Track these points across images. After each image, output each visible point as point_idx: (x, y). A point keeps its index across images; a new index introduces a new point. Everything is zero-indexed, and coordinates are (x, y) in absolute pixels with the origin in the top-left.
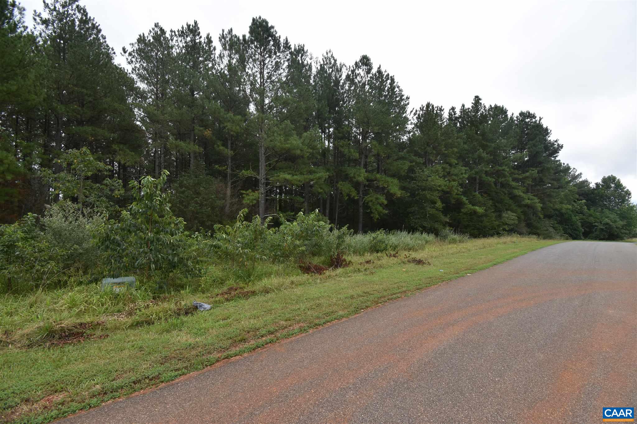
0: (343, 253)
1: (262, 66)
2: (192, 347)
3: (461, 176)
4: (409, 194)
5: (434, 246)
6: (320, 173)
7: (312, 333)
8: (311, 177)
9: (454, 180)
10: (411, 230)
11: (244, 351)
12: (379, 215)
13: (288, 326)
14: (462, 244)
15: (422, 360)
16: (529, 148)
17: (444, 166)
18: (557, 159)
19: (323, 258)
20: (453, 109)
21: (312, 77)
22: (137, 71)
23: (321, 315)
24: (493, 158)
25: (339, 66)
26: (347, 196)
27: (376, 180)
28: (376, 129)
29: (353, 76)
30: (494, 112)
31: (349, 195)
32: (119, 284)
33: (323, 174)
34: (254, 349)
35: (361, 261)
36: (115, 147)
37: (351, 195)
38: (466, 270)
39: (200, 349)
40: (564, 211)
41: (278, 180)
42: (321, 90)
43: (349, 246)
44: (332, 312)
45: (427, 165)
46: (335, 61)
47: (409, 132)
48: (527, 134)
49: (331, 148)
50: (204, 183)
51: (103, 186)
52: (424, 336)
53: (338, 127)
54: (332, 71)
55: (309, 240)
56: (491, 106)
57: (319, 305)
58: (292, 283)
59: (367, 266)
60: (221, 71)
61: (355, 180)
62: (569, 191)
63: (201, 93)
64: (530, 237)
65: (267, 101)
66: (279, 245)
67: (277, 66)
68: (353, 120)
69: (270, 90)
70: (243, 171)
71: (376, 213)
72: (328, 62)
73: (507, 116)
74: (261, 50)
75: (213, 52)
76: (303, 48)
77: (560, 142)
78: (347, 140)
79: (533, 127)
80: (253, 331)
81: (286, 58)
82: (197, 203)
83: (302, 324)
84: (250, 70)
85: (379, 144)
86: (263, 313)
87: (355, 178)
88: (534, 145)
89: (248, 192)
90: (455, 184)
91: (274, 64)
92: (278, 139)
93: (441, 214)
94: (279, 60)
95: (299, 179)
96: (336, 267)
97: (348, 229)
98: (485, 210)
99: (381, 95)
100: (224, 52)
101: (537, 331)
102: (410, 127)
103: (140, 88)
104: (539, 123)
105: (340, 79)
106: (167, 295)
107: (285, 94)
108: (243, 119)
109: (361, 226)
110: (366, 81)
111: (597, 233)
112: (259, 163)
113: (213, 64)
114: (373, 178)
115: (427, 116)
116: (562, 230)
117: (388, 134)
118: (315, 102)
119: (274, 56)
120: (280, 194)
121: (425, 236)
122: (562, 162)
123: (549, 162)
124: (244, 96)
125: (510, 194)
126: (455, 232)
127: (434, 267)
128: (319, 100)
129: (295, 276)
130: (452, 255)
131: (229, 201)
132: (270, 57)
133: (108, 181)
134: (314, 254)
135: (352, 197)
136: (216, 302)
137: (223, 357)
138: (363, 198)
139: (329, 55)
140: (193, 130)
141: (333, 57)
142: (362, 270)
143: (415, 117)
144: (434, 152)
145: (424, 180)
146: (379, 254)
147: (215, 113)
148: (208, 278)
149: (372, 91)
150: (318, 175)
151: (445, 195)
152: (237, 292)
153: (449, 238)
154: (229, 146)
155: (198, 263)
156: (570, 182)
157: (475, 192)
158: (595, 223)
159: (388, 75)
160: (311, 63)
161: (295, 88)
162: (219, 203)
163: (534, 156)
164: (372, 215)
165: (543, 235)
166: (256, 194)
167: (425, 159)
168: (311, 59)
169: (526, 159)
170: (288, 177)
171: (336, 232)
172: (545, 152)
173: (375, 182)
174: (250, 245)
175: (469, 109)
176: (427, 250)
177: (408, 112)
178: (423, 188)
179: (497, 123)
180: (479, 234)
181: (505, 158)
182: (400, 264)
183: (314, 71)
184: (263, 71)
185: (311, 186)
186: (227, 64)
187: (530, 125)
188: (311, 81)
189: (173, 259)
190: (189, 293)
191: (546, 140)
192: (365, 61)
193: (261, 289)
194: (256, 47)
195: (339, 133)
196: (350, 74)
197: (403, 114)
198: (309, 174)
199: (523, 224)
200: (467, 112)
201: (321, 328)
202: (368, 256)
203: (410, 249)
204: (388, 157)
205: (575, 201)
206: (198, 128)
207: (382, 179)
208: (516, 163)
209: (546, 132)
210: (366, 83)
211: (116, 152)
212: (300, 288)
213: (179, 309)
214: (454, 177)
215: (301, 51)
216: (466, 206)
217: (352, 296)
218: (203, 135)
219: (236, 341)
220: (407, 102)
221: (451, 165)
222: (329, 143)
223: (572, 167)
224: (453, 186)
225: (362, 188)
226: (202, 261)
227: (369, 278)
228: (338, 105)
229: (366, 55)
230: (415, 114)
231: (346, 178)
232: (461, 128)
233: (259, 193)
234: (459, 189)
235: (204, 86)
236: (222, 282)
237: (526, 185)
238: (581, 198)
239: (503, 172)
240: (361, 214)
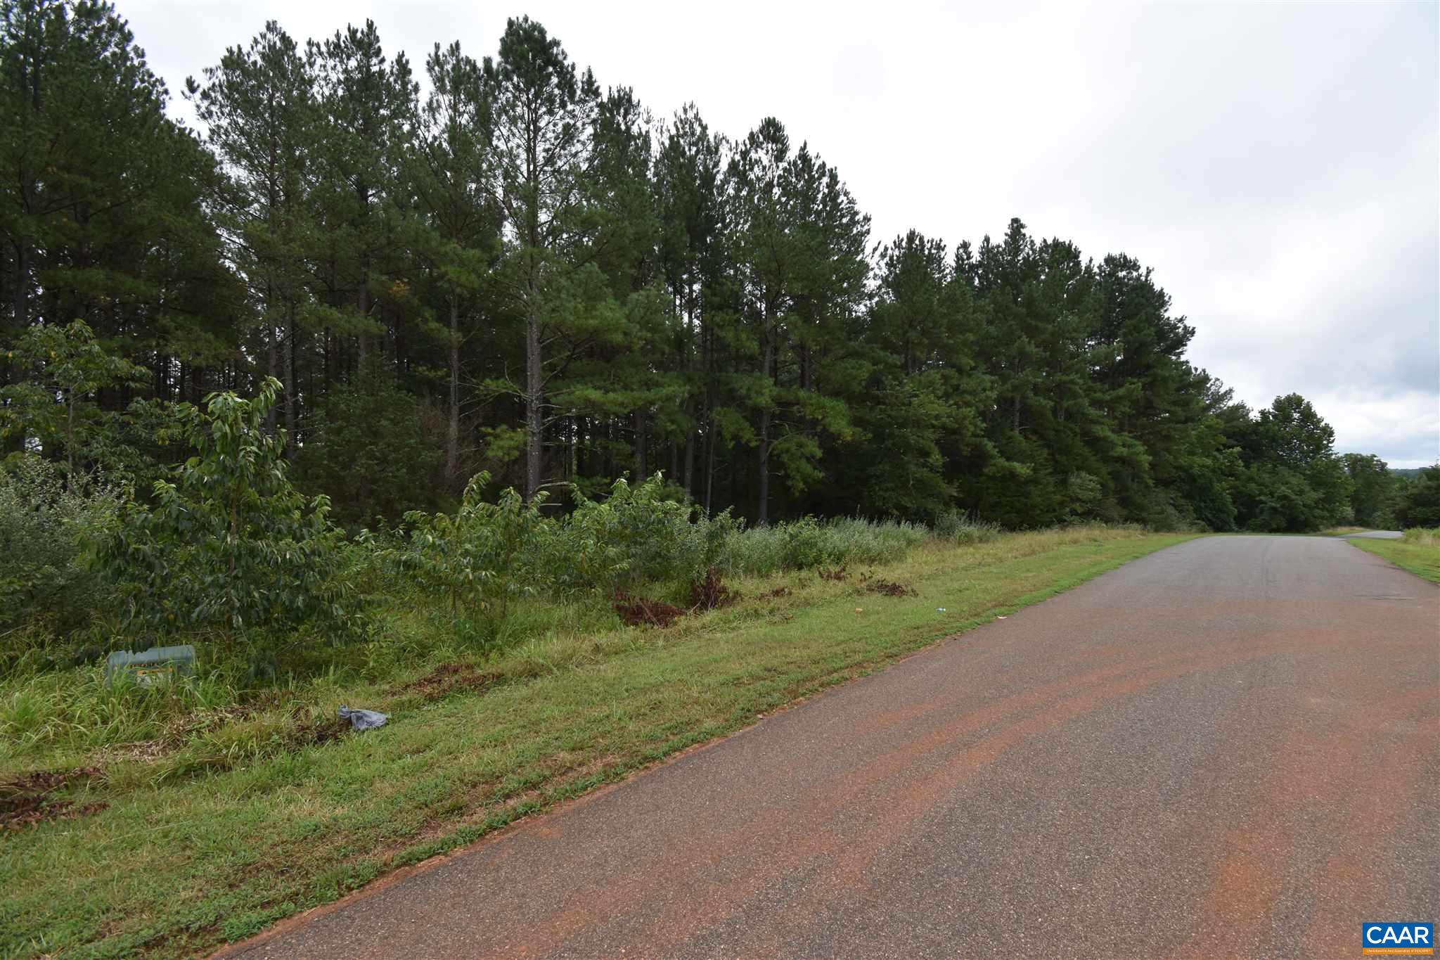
0: (720, 572)
1: (532, 135)
2: (321, 833)
3: (983, 396)
4: (870, 435)
5: (926, 552)
6: (669, 386)
7: (634, 782)
8: (651, 395)
9: (967, 404)
10: (876, 515)
11: (455, 842)
12: (805, 483)
13: (575, 765)
14: (985, 545)
15: (899, 843)
16: (1125, 335)
17: (948, 372)
18: (1183, 358)
19: (673, 586)
20: (965, 246)
21: (651, 164)
22: (224, 137)
23: (659, 732)
24: (1051, 356)
25: (712, 140)
26: (731, 440)
27: (798, 404)
28: (798, 288)
29: (744, 165)
30: (1052, 255)
31: (736, 437)
32: (151, 665)
33: (675, 389)
34: (480, 835)
35: (762, 590)
36: (165, 320)
37: (742, 437)
38: (995, 607)
39: (340, 841)
40: (1196, 470)
41: (572, 404)
42: (673, 194)
43: (736, 555)
44: (688, 724)
45: (910, 370)
46: (704, 128)
47: (871, 297)
48: (1120, 304)
49: (697, 330)
50: (390, 409)
51: (126, 418)
52: (903, 779)
53: (711, 282)
54: (697, 152)
55: (641, 544)
56: (1045, 241)
57: (656, 706)
58: (597, 649)
59: (775, 602)
60: (432, 143)
61: (750, 402)
62: (1207, 427)
63: (384, 195)
64: (1128, 528)
65: (543, 217)
66: (566, 559)
67: (568, 134)
68: (745, 265)
69: (552, 192)
70: (488, 381)
71: (798, 477)
72: (687, 130)
73: (1079, 263)
74: (528, 95)
75: (413, 96)
76: (630, 97)
77: (1189, 323)
78: (731, 311)
79: (1134, 288)
80: (487, 783)
81: (588, 116)
82: (373, 457)
83: (610, 759)
84: (503, 141)
85: (805, 322)
86: (518, 731)
87: (750, 399)
88: (1137, 329)
89: (498, 430)
90: (970, 412)
91: (560, 130)
92: (571, 305)
93: (940, 479)
94: (572, 122)
95: (620, 400)
96: (704, 606)
97: (732, 517)
98: (1034, 470)
99: (808, 211)
100: (440, 97)
101: (1159, 755)
102: (871, 284)
103: (230, 178)
104: (1146, 280)
105: (715, 171)
106: (276, 690)
107: (588, 200)
108: (486, 256)
109: (764, 508)
110: (774, 177)
111: (1266, 516)
112: (526, 362)
113: (412, 125)
114: (791, 398)
115: (909, 261)
116: (1192, 512)
117: (824, 298)
118: (658, 223)
119: (562, 112)
120: (580, 434)
121: (906, 529)
122: (1192, 365)
123: (1166, 364)
124: (489, 205)
125: (1085, 433)
126: (971, 519)
127: (925, 601)
128: (668, 218)
129: (603, 632)
130: (964, 572)
131: (453, 452)
132: (550, 112)
133: (139, 404)
134: (653, 577)
135: (744, 441)
136: (401, 705)
137: (395, 863)
138: (769, 443)
139: (691, 115)
140: (365, 282)
141: (700, 121)
142: (765, 612)
143: (882, 263)
144: (926, 341)
145: (904, 404)
146: (804, 574)
147: (416, 241)
148: (384, 645)
149: (788, 200)
150: (665, 391)
151: (949, 438)
152: (456, 677)
153: (958, 534)
154: (454, 321)
155: (360, 606)
156: (1209, 407)
157: (1012, 430)
158: (1259, 495)
159: (824, 165)
160: (647, 132)
161: (611, 189)
162: (426, 456)
163: (1135, 352)
164: (790, 483)
165: (1155, 522)
166: (519, 436)
167: (906, 358)
168: (648, 122)
169: (1119, 358)
170: (595, 395)
171: (704, 524)
172: (1158, 344)
173: (795, 408)
174: (496, 560)
175: (998, 246)
176: (910, 560)
177: (868, 250)
178: (900, 421)
179: (1057, 281)
180: (1022, 523)
181: (1073, 356)
182: (850, 595)
183: (656, 150)
184: (535, 146)
185: (651, 417)
186: (446, 125)
187: (1127, 285)
188: (650, 174)
189: (292, 602)
190: (335, 683)
191: (1160, 318)
192: (772, 132)
193: (520, 668)
194: (516, 87)
195: (715, 295)
196: (739, 161)
197: (858, 255)
198: (645, 388)
199: (1112, 500)
200: (995, 255)
201: (656, 766)
202: (779, 579)
203: (873, 561)
204: (825, 351)
205: (1218, 450)
206: (375, 278)
207: (811, 400)
208: (1098, 368)
209: (1160, 300)
210: (775, 182)
211: (167, 332)
212: (615, 661)
213: (303, 729)
214: (968, 398)
215: (623, 102)
216: (993, 462)
217: (738, 679)
218: (389, 294)
219: (437, 813)
220: (866, 227)
221: (960, 371)
222: (690, 317)
223: (1213, 376)
224: (965, 418)
225: (766, 422)
226: (369, 603)
227: (777, 631)
228: (711, 230)
229: (774, 119)
230: (883, 256)
231: (732, 399)
232: (982, 289)
233: (525, 434)
234: (979, 423)
235: (390, 177)
236: (423, 651)
237: (1117, 414)
238: (1232, 442)
239: (1070, 386)
240: (765, 480)
